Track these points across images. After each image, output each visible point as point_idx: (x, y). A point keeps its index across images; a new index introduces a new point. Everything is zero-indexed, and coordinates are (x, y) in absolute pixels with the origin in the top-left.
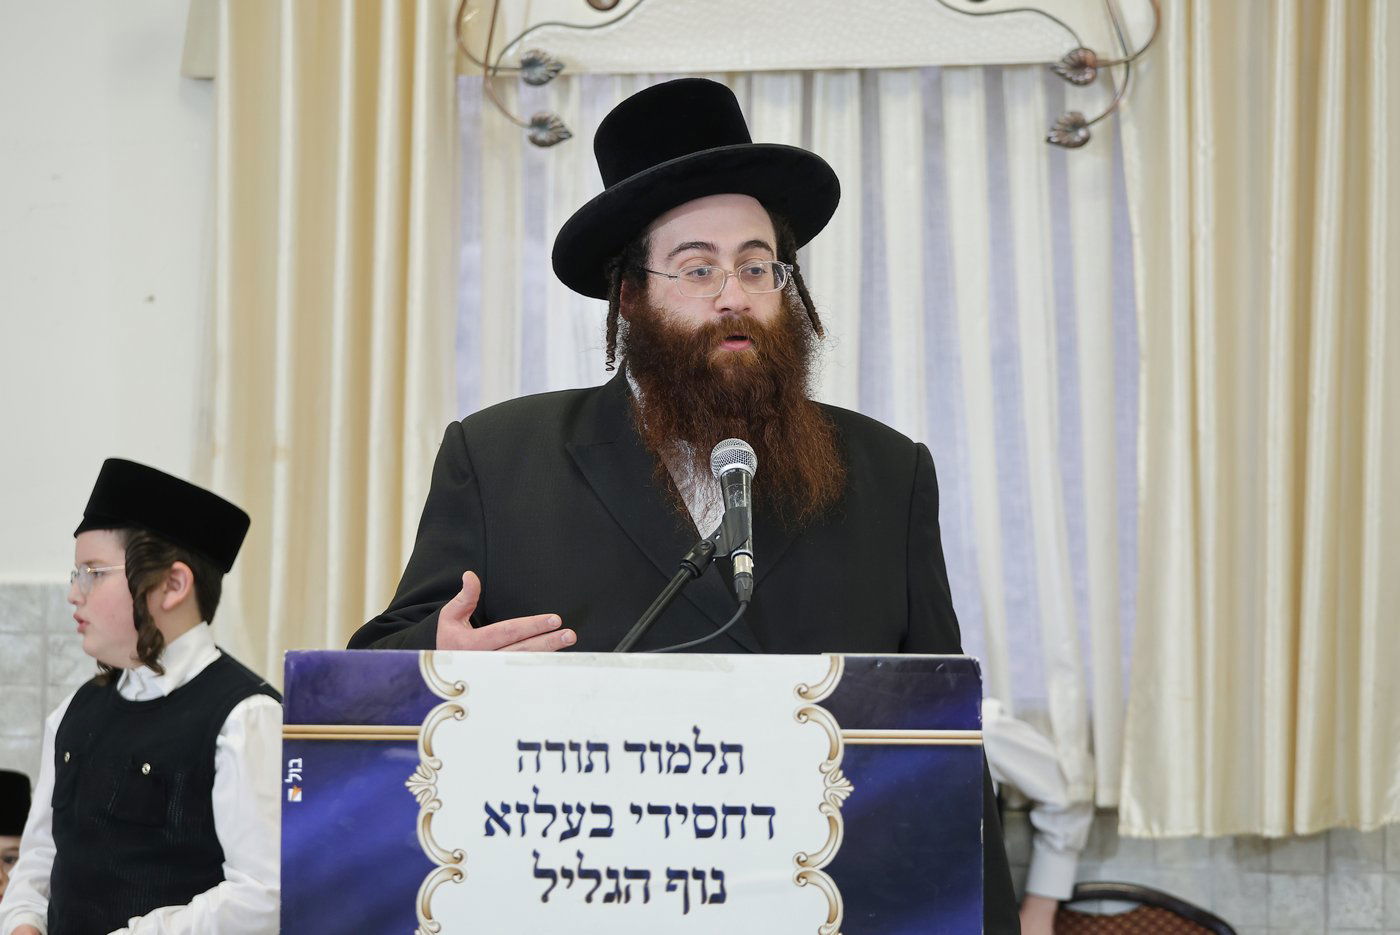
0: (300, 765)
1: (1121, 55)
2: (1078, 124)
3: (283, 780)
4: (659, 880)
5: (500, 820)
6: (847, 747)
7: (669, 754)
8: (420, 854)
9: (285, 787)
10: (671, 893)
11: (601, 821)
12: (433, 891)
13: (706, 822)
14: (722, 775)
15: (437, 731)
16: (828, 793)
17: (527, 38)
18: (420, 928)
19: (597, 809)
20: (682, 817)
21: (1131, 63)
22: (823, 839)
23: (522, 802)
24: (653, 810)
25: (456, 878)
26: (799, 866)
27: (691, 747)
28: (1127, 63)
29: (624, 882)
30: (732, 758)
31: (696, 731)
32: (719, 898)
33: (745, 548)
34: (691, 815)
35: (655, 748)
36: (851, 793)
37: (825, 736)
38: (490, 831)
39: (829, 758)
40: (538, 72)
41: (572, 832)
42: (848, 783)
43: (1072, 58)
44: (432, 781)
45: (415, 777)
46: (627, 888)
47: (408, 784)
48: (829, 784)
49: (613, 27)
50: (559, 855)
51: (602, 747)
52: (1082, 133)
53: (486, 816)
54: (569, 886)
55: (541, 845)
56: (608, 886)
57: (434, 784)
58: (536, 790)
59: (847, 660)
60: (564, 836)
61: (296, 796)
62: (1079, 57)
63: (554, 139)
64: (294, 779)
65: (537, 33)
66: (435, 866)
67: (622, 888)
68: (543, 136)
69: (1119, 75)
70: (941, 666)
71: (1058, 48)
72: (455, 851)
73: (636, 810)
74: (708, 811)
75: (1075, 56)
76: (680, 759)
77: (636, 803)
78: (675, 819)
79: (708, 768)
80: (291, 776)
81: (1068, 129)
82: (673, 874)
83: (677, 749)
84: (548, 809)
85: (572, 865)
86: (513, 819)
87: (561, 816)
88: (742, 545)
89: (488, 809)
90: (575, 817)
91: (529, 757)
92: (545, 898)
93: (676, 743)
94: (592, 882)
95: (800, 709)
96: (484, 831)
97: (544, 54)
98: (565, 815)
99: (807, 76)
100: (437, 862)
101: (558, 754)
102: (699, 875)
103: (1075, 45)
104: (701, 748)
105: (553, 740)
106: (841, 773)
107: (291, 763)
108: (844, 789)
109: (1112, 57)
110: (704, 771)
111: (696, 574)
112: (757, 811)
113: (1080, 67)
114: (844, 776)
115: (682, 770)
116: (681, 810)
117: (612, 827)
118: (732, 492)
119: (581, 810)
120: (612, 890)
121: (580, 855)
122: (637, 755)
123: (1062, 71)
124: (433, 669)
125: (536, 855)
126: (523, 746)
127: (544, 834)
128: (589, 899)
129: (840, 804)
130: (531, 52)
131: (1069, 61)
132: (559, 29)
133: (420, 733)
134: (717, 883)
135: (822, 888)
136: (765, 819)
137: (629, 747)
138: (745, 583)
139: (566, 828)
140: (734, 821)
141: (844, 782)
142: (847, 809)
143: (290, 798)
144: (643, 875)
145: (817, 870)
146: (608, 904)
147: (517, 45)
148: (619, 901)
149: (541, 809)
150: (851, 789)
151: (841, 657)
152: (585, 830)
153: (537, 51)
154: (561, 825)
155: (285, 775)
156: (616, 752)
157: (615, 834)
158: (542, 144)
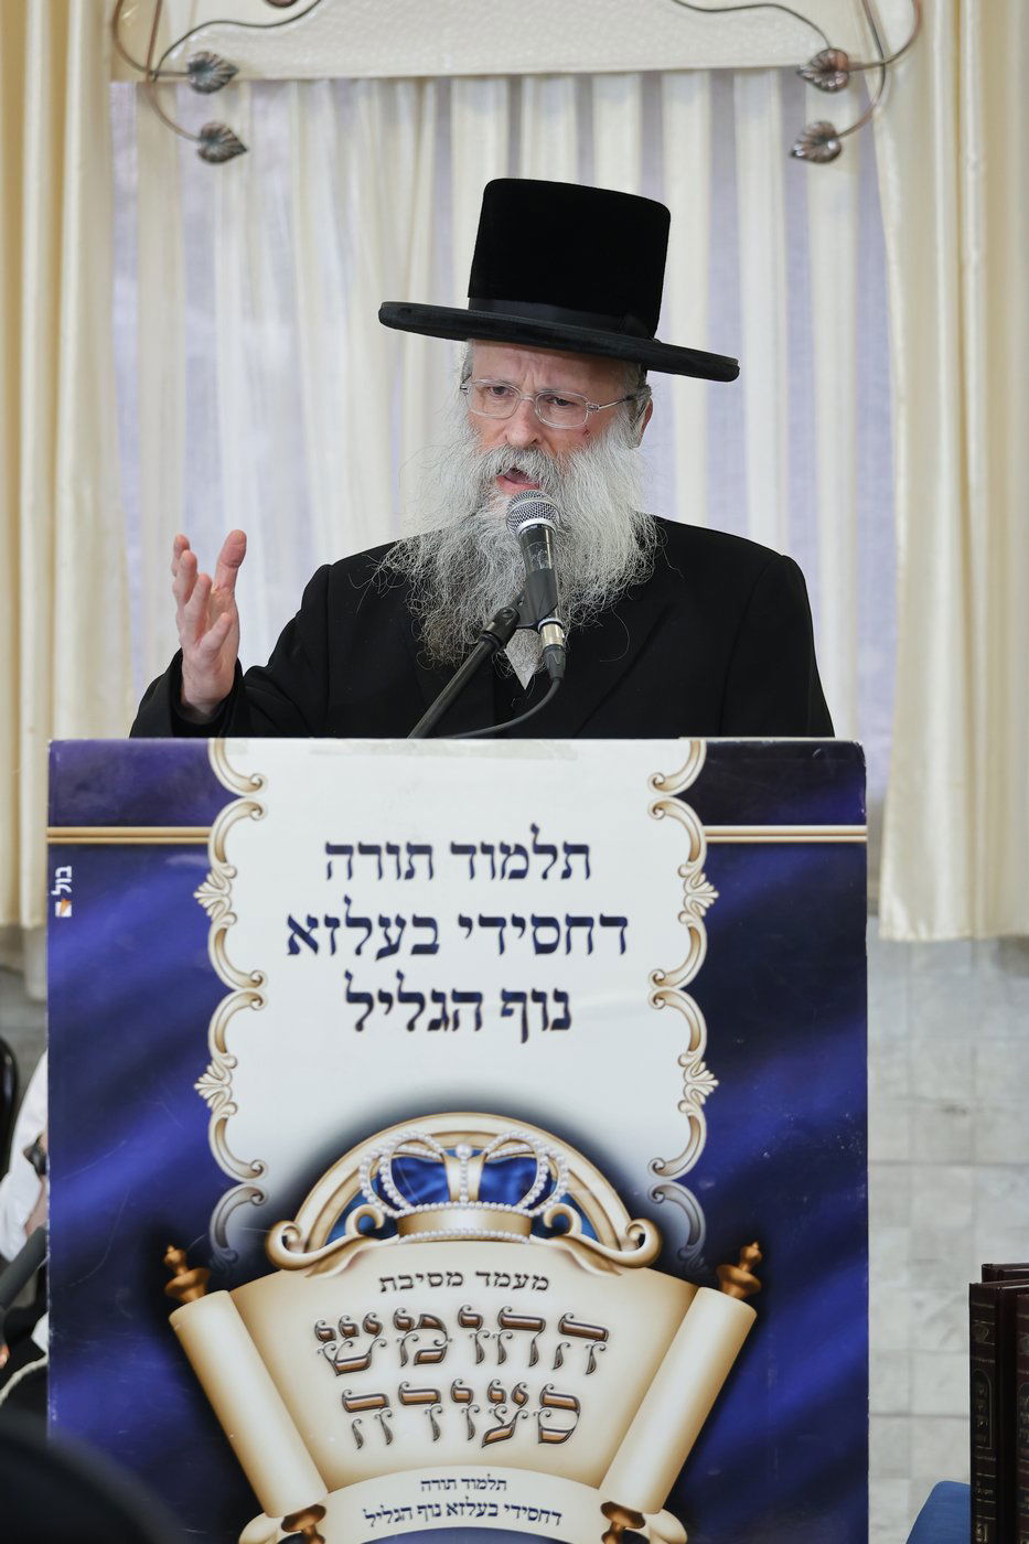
0: (69, 874)
1: (876, 57)
2: (826, 134)
3: (49, 892)
4: (492, 1003)
5: (306, 937)
6: (710, 846)
7: (503, 857)
8: (212, 976)
9: (52, 901)
10: (507, 1019)
11: (424, 936)
12: (227, 1020)
13: (546, 935)
14: (566, 881)
15: (231, 832)
16: (689, 899)
17: (193, 38)
18: (214, 1063)
19: (420, 922)
20: (519, 930)
21: (888, 66)
22: (684, 955)
23: (331, 915)
24: (486, 922)
25: (255, 1004)
26: (655, 986)
27: (529, 848)
28: (883, 65)
29: (451, 1007)
30: (577, 861)
31: (535, 829)
32: (563, 1024)
33: (554, 616)
34: (529, 928)
35: (487, 849)
36: (715, 899)
37: (685, 833)
38: (294, 949)
39: (690, 860)
40: (209, 77)
41: (391, 949)
42: (712, 888)
43: (821, 61)
44: (226, 891)
45: (205, 887)
46: (456, 1013)
47: (197, 895)
48: (689, 889)
49: (293, 25)
50: (375, 976)
51: (425, 850)
52: (832, 145)
53: (290, 932)
54: (387, 1012)
55: (353, 963)
56: (433, 1011)
57: (227, 895)
58: (347, 901)
59: (710, 747)
60: (382, 954)
61: (64, 910)
62: (829, 61)
63: (226, 154)
64: (63, 891)
65: (205, 32)
66: (231, 991)
67: (450, 1013)
68: (214, 150)
69: (873, 80)
70: (818, 751)
71: (802, 49)
72: (253, 973)
73: (465, 922)
74: (550, 922)
75: (822, 58)
76: (516, 862)
77: (465, 915)
78: (511, 931)
79: (549, 873)
80: (59, 887)
81: (817, 142)
82: (508, 997)
83: (512, 850)
84: (364, 923)
85: (391, 987)
86: (321, 934)
87: (378, 930)
88: (551, 614)
89: (292, 923)
90: (394, 931)
91: (340, 861)
92: (359, 1026)
93: (511, 843)
94: (415, 1007)
95: (654, 804)
96: (287, 949)
97: (215, 56)
98: (382, 930)
99: (515, 81)
100: (230, 984)
101: (373, 858)
102: (539, 997)
103: (824, 47)
104: (540, 849)
105: (367, 842)
106: (703, 877)
107: (59, 871)
108: (707, 895)
109: (865, 60)
110: (545, 876)
112: (607, 922)
113: (831, 70)
114: (707, 880)
115: (518, 875)
116: (518, 922)
117: (438, 942)
118: (534, 552)
119: (401, 923)
120: (438, 1015)
121: (400, 976)
122: (466, 858)
123: (809, 75)
124: (225, 759)
125: (348, 976)
126: (332, 849)
127: (358, 951)
128: (411, 1026)
129: (703, 913)
130: (199, 54)
131: (817, 63)
132: (230, 28)
133: (212, 834)
134: (561, 1006)
135: (682, 1010)
136: (616, 930)
137: (457, 849)
138: (557, 658)
139: (384, 944)
140: (579, 934)
141: (707, 887)
142: (712, 918)
143: (58, 914)
144: (474, 997)
145: (676, 990)
146: (434, 1033)
147: (181, 47)
148: (446, 1029)
149: (354, 922)
150: (716, 895)
151: (703, 741)
152: (406, 947)
153: (207, 54)
154: (378, 941)
155: (51, 885)
156: (442, 854)
157: (440, 951)
158: (214, 160)
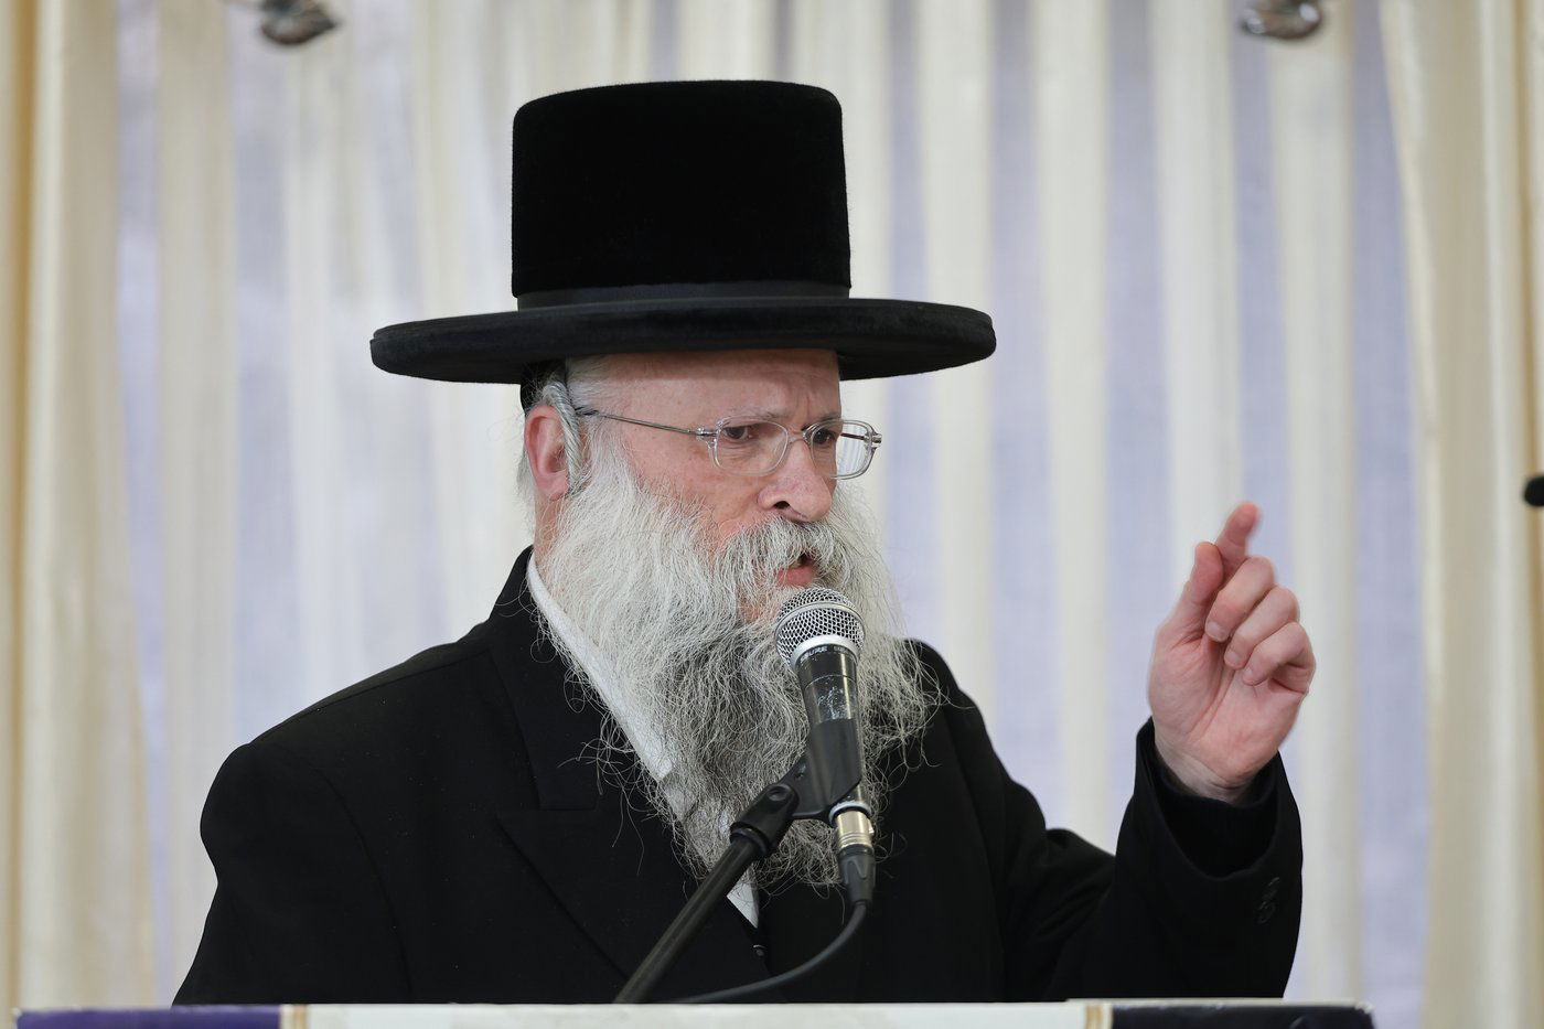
33: (855, 798)
52: (1310, 12)
63: (303, 32)
68: (286, 25)
70: (1297, 1021)
81: (1281, 6)
88: (850, 794)
111: (764, 849)
118: (822, 691)
138: (862, 867)
151: (1106, 1007)
158: (285, 41)
